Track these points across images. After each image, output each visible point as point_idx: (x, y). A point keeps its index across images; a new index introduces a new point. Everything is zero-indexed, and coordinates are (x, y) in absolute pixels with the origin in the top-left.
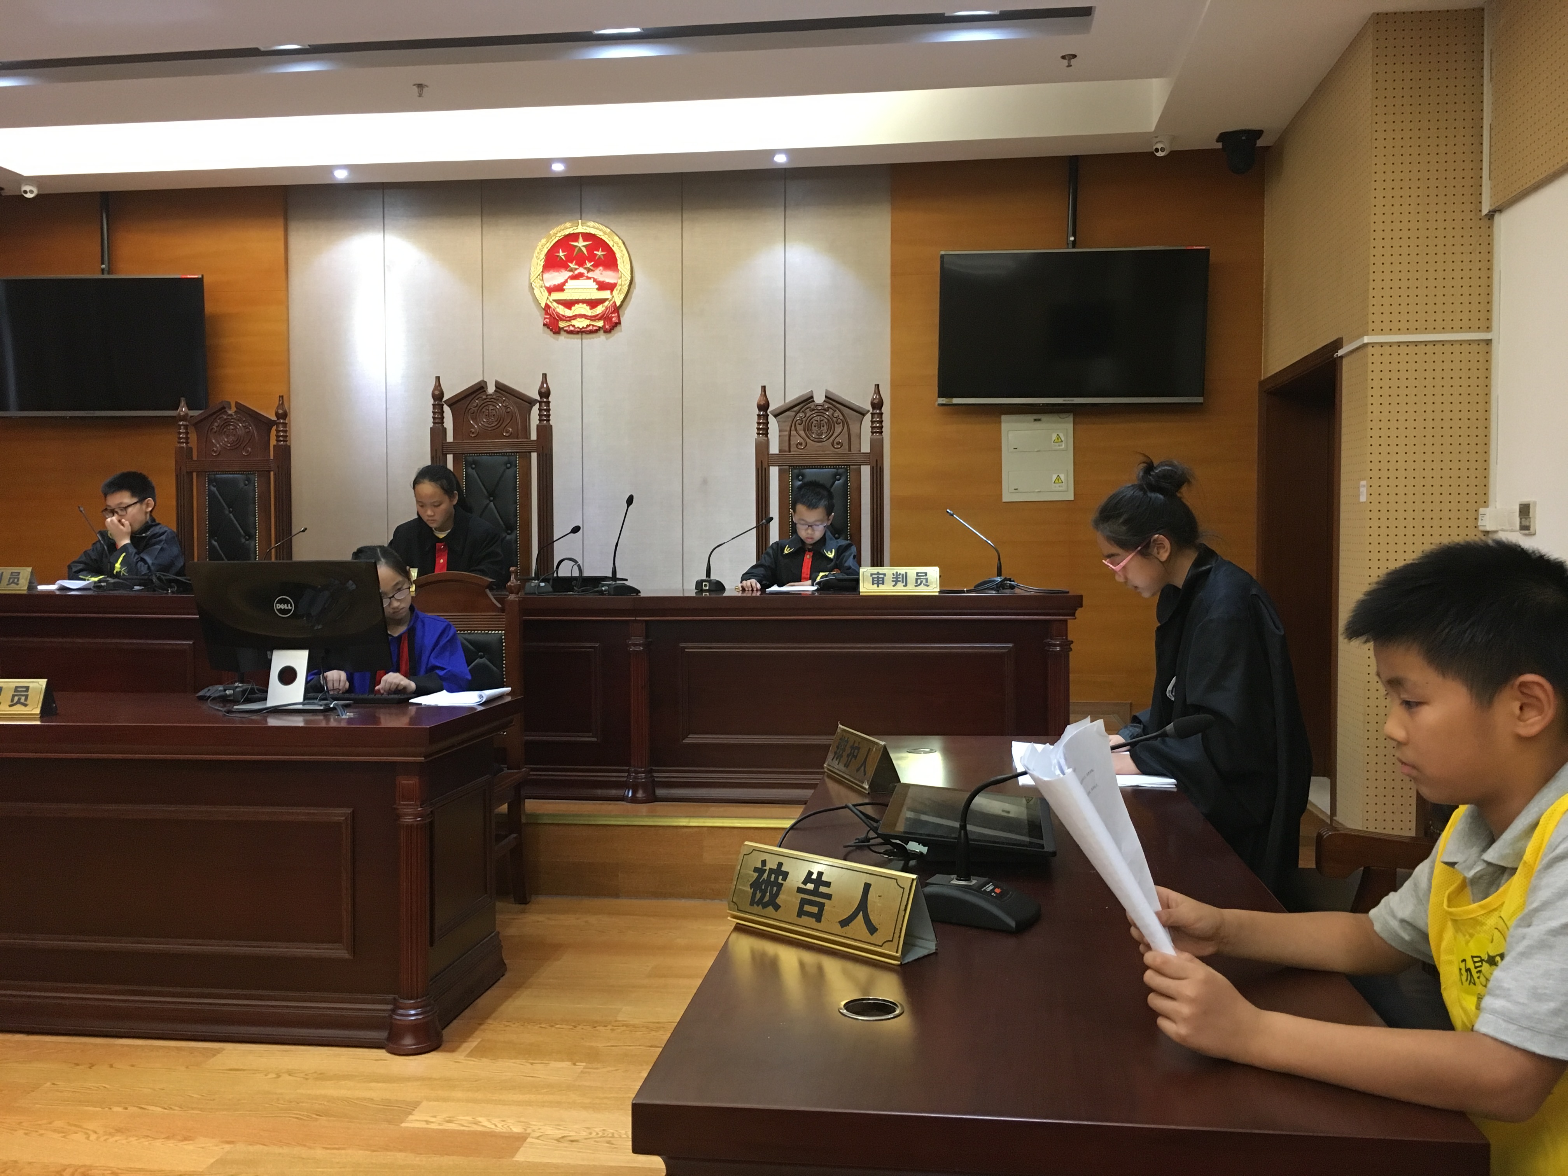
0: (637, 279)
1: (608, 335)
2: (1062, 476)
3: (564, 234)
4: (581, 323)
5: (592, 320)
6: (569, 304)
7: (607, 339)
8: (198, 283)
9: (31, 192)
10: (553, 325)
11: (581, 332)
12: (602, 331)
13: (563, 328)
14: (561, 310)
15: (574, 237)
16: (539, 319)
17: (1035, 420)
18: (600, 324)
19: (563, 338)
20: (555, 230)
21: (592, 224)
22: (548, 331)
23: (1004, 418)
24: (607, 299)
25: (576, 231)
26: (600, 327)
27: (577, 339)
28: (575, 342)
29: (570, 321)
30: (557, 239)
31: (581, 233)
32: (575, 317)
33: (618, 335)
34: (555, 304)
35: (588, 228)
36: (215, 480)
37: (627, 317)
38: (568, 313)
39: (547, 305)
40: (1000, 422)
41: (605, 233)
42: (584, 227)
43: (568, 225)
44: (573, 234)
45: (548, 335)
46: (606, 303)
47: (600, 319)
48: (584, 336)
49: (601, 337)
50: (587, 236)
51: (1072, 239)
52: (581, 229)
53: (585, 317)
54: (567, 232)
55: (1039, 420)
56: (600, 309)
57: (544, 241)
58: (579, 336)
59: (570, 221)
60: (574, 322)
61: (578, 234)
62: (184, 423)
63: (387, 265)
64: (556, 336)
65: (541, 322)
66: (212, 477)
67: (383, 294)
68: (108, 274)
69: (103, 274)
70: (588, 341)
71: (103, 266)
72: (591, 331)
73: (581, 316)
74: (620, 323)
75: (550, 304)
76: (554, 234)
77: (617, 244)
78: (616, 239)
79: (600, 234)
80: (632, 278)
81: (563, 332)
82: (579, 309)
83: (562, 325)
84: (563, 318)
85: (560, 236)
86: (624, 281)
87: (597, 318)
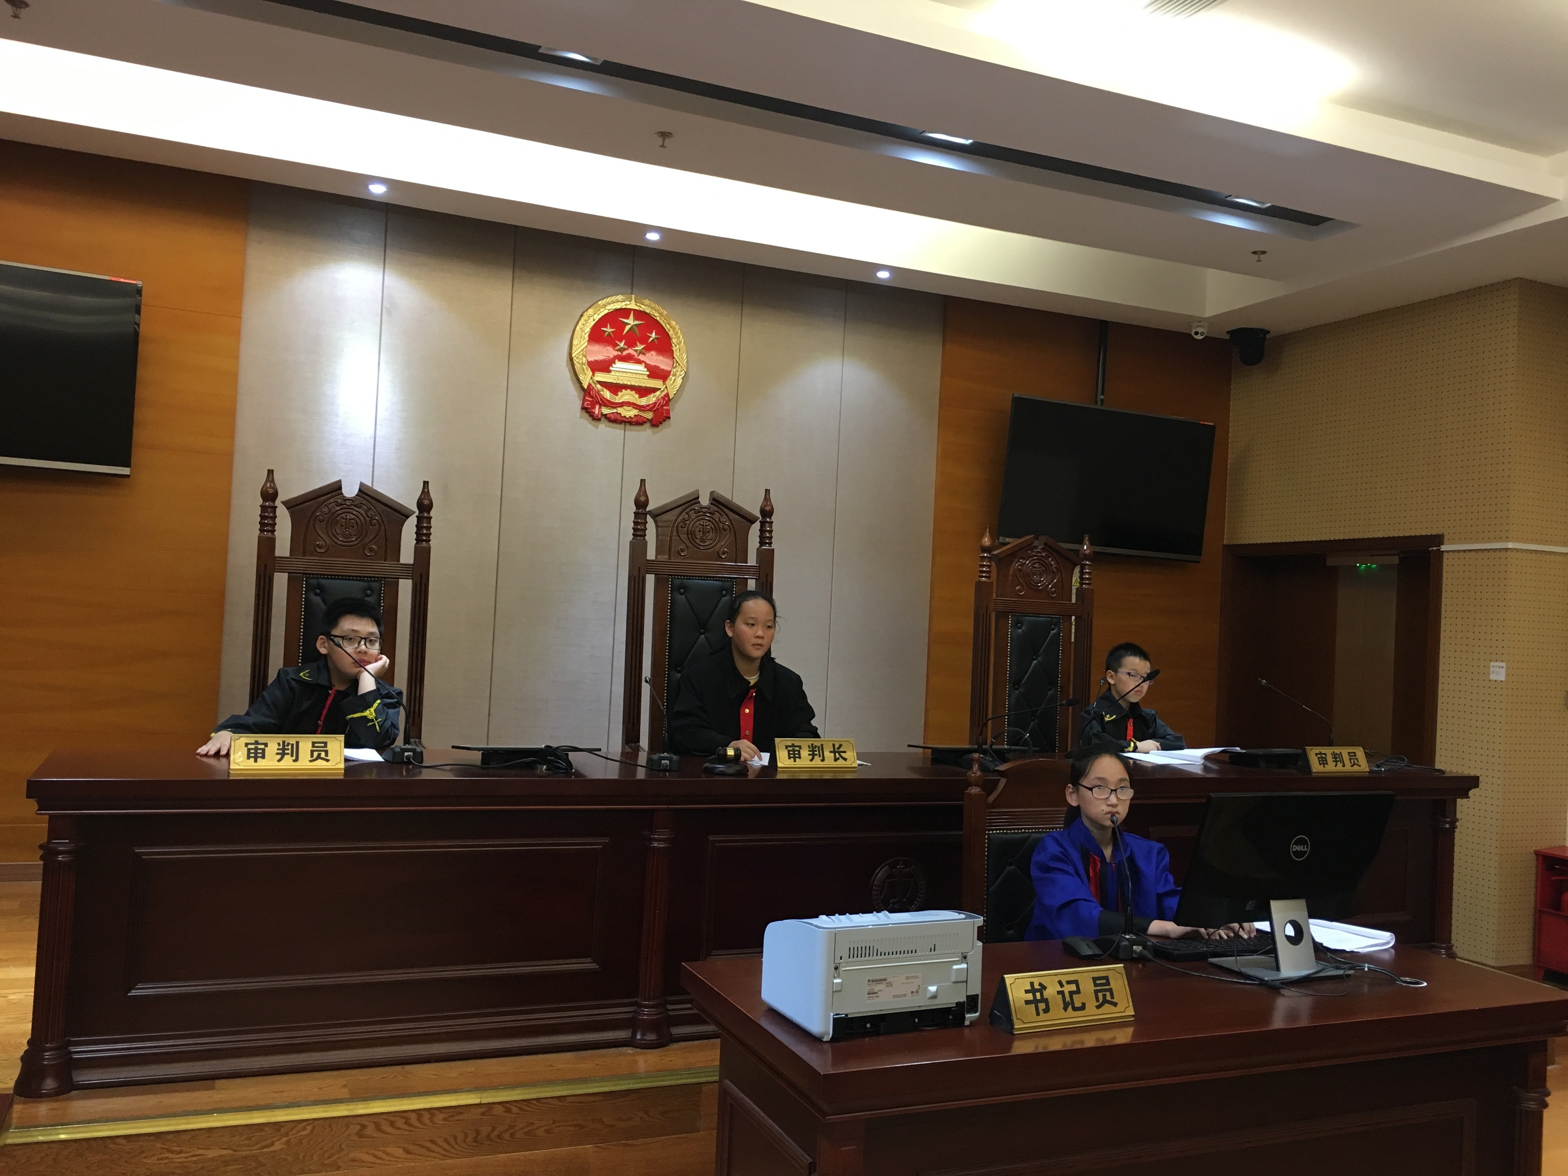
0: (692, 372)
1: (655, 429)
3: (614, 308)
4: (629, 413)
5: (640, 410)
6: (615, 388)
7: (654, 433)
10: (593, 409)
11: (626, 422)
12: (648, 424)
13: (606, 415)
14: (607, 394)
15: (625, 312)
16: (575, 400)
18: (649, 415)
19: (603, 427)
20: (604, 301)
21: (647, 302)
22: (587, 415)
24: (659, 389)
25: (628, 307)
26: (648, 419)
27: (620, 429)
28: (617, 432)
29: (615, 408)
30: (606, 312)
31: (634, 310)
32: (622, 404)
33: (666, 431)
34: (598, 386)
35: (642, 306)
37: (676, 412)
38: (612, 399)
39: (590, 385)
41: (661, 314)
42: (637, 304)
43: (620, 297)
44: (625, 309)
45: (586, 422)
46: (658, 393)
47: (650, 410)
48: (628, 427)
49: (646, 432)
50: (639, 314)
51: (1102, 397)
52: (632, 305)
53: (635, 407)
54: (618, 306)
56: (651, 399)
57: (591, 311)
58: (622, 426)
59: (622, 294)
60: (620, 410)
61: (631, 310)
62: (271, 504)
63: (386, 308)
64: (595, 423)
65: (578, 404)
66: (314, 582)
67: (378, 342)
70: (634, 434)
72: (636, 422)
73: (628, 404)
74: (669, 418)
75: (593, 385)
76: (605, 306)
77: (674, 329)
78: (673, 323)
79: (656, 315)
80: (687, 369)
81: (603, 419)
82: (626, 396)
83: (603, 410)
84: (608, 403)
85: (610, 309)
86: (679, 371)
87: (647, 408)
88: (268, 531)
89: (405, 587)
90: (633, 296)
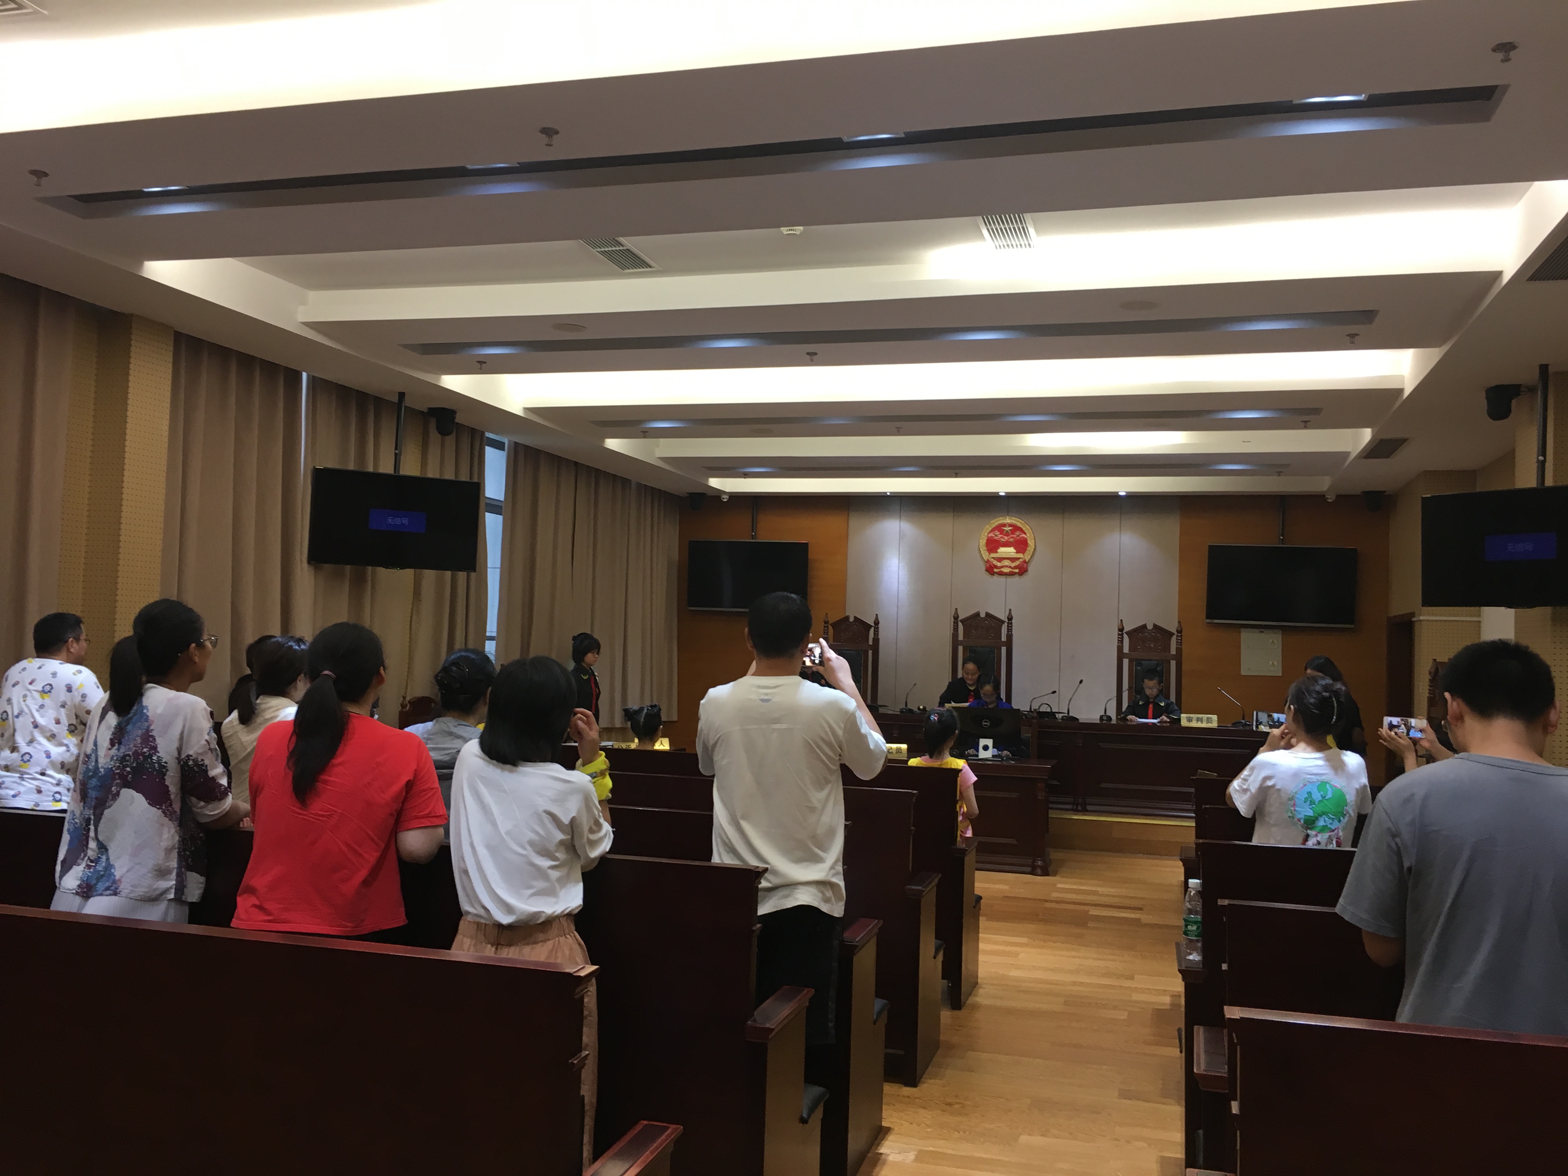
0: (1037, 549)
1: (1021, 577)
2: (1275, 664)
3: (999, 524)
4: (1008, 570)
5: (1012, 569)
6: (1000, 560)
7: (1020, 579)
8: (806, 545)
9: (726, 498)
10: (990, 569)
11: (1006, 574)
12: (1017, 575)
13: (996, 572)
14: (995, 563)
15: (1004, 525)
17: (1259, 631)
18: (1017, 571)
19: (996, 577)
20: (993, 521)
21: (1014, 519)
23: (1242, 629)
24: (1021, 558)
25: (1005, 523)
27: (1004, 578)
28: (1002, 579)
29: (1000, 569)
30: (995, 526)
32: (1002, 567)
33: (1025, 578)
34: (992, 560)
35: (1012, 521)
37: (1031, 568)
38: (999, 564)
39: (988, 560)
40: (1240, 632)
41: (1021, 523)
42: (1010, 521)
43: (1001, 518)
45: (987, 576)
46: (1021, 560)
47: (1017, 568)
48: (1008, 577)
49: (1016, 578)
50: (1011, 525)
51: (1282, 538)
52: (1008, 522)
53: (1010, 567)
54: (1000, 522)
55: (1262, 632)
56: (1017, 563)
57: (987, 526)
58: (1005, 576)
59: (1002, 516)
60: (1003, 569)
62: (827, 625)
63: (902, 536)
64: (992, 576)
65: (984, 568)
67: (898, 551)
68: (755, 539)
69: (753, 539)
70: (1011, 580)
71: (753, 534)
72: (1012, 574)
73: (1006, 566)
74: (1027, 571)
75: (990, 559)
76: (994, 523)
77: (1028, 529)
78: (1028, 527)
79: (1019, 524)
80: (1035, 547)
81: (996, 575)
82: (1006, 563)
83: (995, 570)
84: (996, 567)
85: (996, 524)
86: (1030, 549)
87: (1015, 567)
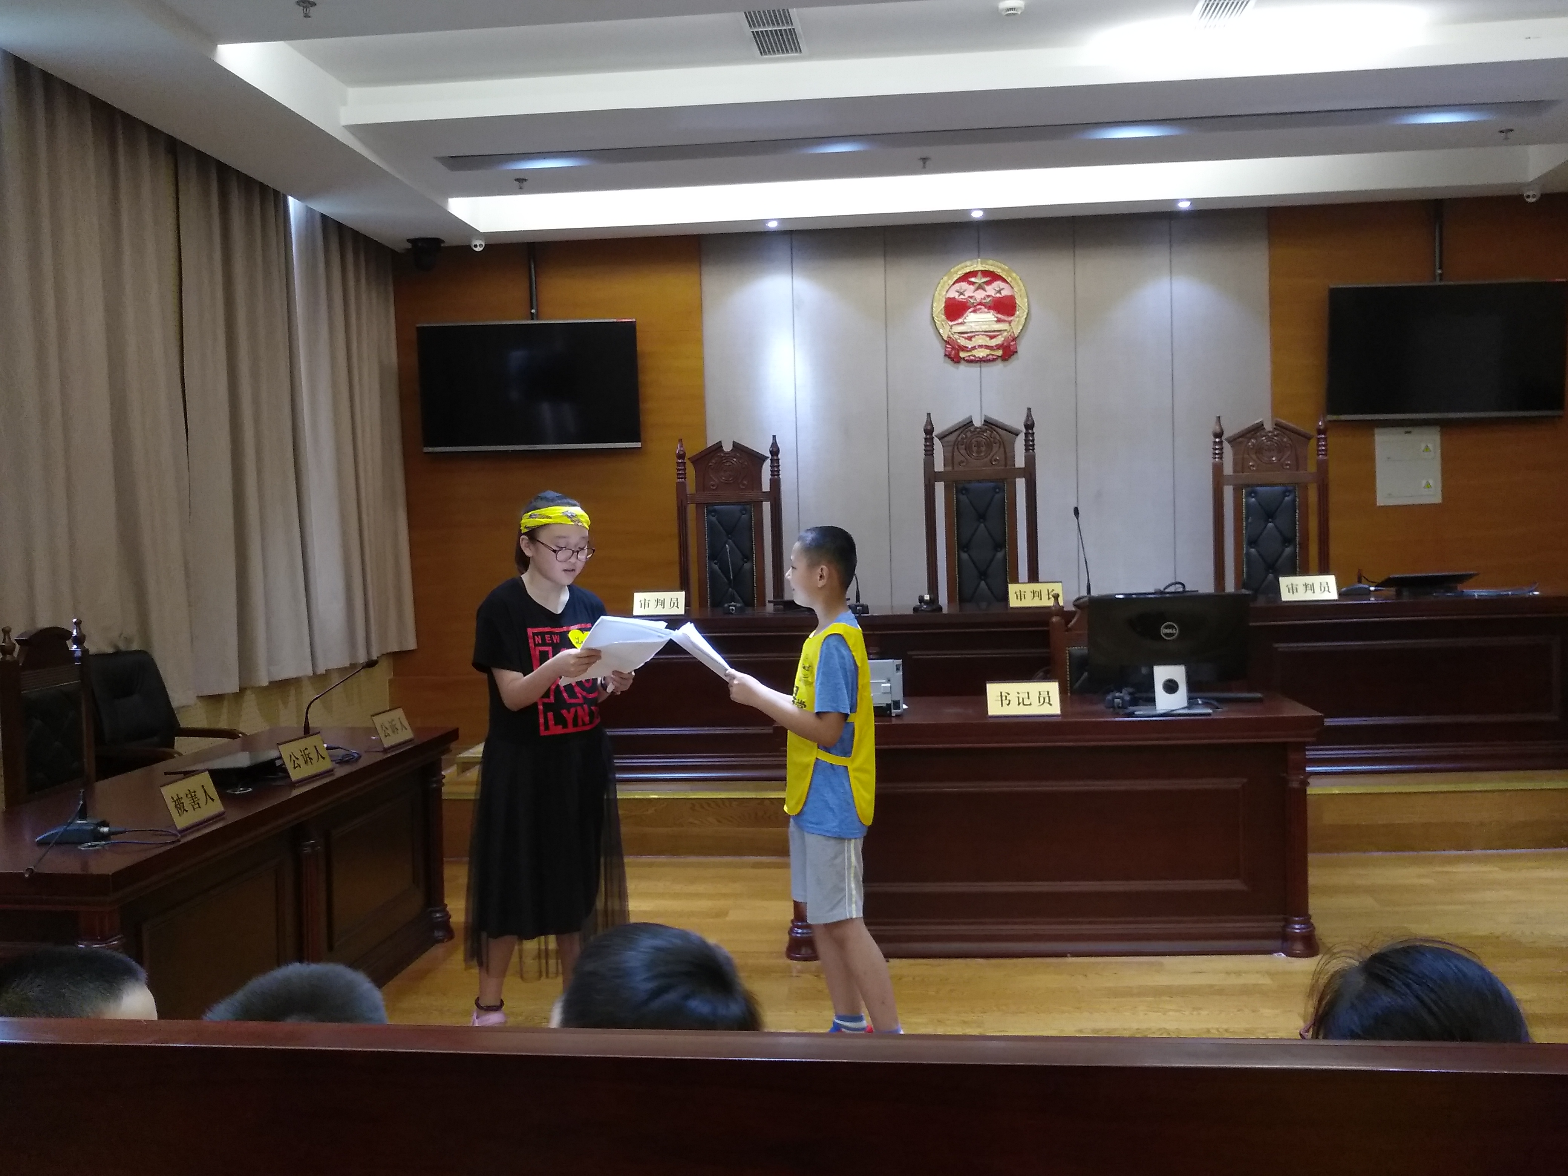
0: (1033, 312)
1: (1006, 363)
2: (1431, 482)
3: (964, 272)
4: (981, 353)
5: (991, 350)
6: (969, 335)
7: (1005, 366)
8: (631, 326)
9: (481, 245)
10: (954, 354)
11: (981, 361)
12: (999, 360)
13: (964, 358)
14: (963, 342)
15: (975, 274)
16: (939, 350)
17: (1406, 432)
18: (1000, 353)
19: (963, 368)
20: (956, 268)
21: (991, 262)
22: (949, 361)
23: (1377, 431)
24: (1006, 330)
25: (976, 269)
26: (999, 356)
27: (977, 367)
28: (973, 371)
29: (970, 351)
30: (958, 276)
31: (982, 271)
32: (974, 348)
33: (1015, 363)
34: (956, 336)
35: (987, 266)
36: (715, 511)
37: (1023, 346)
38: (969, 345)
39: (948, 337)
40: (1374, 435)
41: (1003, 270)
42: (984, 265)
43: (968, 263)
44: (973, 271)
45: (949, 366)
46: (1005, 334)
47: (998, 349)
48: (983, 364)
49: (999, 366)
50: (985, 273)
51: (1439, 270)
52: (980, 267)
53: (987, 347)
54: (967, 270)
55: (1410, 432)
56: (999, 340)
57: (945, 278)
58: (978, 364)
59: (970, 260)
60: (974, 352)
61: (977, 271)
62: (682, 461)
63: (796, 304)
64: (956, 365)
66: (711, 508)
67: (792, 331)
68: (537, 319)
69: (532, 319)
70: (987, 369)
71: (533, 311)
72: (989, 360)
73: (981, 346)
74: (1017, 352)
75: (951, 336)
76: (956, 272)
78: (1014, 275)
79: (999, 271)
80: (1028, 310)
81: (962, 361)
82: (980, 340)
83: (962, 355)
84: (964, 349)
85: (961, 273)
86: (1021, 313)
87: (998, 347)
88: (682, 478)
89: (767, 506)
90: (979, 260)
